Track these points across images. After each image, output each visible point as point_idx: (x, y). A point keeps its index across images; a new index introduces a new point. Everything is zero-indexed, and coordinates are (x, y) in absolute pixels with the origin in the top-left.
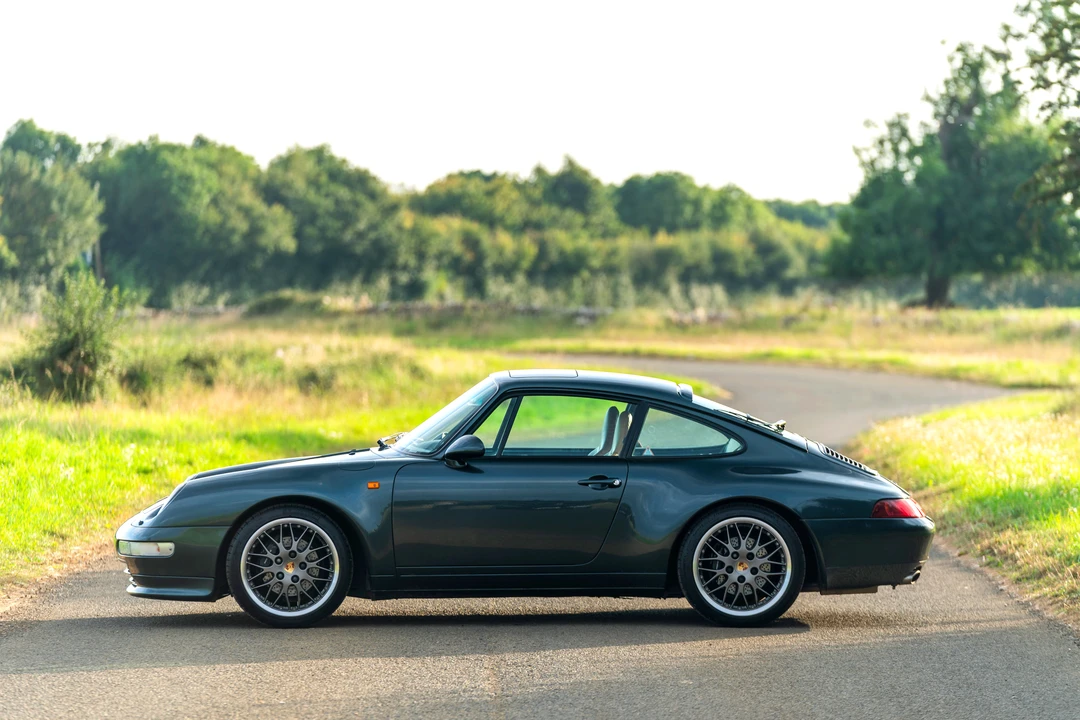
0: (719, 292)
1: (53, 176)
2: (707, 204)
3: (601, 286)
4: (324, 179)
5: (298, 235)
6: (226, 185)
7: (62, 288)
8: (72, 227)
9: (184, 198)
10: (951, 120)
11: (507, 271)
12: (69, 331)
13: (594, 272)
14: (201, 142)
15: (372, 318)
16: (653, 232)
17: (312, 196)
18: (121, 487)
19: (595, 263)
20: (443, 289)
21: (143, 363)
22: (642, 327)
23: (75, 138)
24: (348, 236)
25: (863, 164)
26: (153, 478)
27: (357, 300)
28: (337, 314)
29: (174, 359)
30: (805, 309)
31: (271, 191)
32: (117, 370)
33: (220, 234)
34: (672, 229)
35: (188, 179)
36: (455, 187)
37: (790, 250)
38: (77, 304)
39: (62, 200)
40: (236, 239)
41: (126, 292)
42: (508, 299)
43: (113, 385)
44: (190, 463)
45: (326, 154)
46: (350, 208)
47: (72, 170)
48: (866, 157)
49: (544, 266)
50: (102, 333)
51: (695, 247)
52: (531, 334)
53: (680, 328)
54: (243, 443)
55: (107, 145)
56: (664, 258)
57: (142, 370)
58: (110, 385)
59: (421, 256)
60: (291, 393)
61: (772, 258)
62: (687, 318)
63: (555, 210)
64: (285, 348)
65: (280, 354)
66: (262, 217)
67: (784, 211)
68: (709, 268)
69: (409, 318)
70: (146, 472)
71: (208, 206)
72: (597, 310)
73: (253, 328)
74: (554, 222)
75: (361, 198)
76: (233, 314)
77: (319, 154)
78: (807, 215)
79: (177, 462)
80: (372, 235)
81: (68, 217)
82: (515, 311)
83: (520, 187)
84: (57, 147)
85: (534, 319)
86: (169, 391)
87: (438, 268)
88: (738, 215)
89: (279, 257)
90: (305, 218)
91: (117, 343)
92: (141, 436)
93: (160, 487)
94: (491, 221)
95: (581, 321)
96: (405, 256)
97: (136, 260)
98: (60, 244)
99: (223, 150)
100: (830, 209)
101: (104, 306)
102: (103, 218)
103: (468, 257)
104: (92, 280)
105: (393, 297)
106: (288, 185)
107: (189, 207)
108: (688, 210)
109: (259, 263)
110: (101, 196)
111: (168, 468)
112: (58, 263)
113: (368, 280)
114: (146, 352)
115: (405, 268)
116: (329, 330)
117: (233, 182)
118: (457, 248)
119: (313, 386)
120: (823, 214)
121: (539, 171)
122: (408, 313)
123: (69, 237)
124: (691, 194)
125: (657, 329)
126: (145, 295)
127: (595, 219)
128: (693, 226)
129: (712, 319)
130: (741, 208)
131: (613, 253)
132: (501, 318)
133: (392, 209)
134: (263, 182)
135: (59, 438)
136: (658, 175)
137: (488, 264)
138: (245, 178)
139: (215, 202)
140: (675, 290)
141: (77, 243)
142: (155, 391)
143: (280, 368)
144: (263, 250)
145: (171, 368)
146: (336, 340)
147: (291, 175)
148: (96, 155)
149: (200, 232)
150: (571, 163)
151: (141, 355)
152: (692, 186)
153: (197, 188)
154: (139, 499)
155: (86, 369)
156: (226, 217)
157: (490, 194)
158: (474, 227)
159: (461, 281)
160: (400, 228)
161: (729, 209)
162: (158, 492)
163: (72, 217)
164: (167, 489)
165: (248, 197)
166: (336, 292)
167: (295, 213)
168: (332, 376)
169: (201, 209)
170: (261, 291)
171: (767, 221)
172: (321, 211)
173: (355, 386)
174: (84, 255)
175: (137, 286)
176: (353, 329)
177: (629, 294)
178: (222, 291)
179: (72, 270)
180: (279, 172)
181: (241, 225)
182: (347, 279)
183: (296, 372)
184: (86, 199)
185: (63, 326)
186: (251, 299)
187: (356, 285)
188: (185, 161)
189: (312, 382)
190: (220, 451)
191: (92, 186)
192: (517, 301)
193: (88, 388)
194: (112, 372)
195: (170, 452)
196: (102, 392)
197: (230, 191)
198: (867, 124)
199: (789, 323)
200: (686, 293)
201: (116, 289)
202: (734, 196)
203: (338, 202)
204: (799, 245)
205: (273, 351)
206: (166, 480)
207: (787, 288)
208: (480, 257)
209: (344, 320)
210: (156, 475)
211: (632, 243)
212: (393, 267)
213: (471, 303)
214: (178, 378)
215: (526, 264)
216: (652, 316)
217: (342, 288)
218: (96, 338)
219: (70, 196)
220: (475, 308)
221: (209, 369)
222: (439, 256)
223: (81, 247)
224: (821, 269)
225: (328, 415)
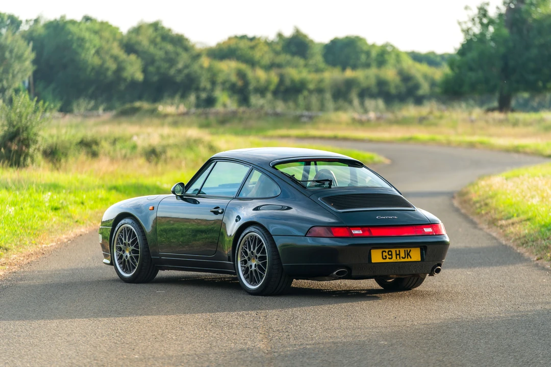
0: (381, 103)
1: (6, 38)
2: (374, 53)
3: (314, 100)
4: (158, 40)
5: (144, 71)
6: (104, 44)
7: (11, 101)
8: (17, 67)
9: (79, 50)
10: (512, 6)
11: (262, 91)
12: (14, 126)
13: (311, 92)
14: (87, 19)
15: (187, 119)
16: (344, 69)
17: (152, 49)
18: (41, 218)
19: (311, 86)
20: (225, 102)
21: (56, 144)
22: (339, 123)
23: (18, 17)
24: (172, 72)
25: (463, 31)
26: (60, 213)
27: (178, 107)
28: (166, 116)
29: (75, 142)
30: (431, 112)
31: (129, 47)
32: (41, 148)
33: (100, 71)
34: (354, 67)
35: (82, 40)
36: (233, 43)
37: (421, 80)
38: (18, 110)
39: (11, 52)
40: (110, 73)
41: (47, 104)
42: (262, 107)
43: (39, 157)
44: (82, 203)
45: (159, 26)
46: (173, 56)
47: (17, 33)
48: (465, 27)
49: (282, 88)
50: (33, 127)
51: (367, 77)
52: (276, 127)
53: (361, 123)
54: (114, 192)
55: (36, 21)
56: (350, 84)
57: (56, 148)
58: (37, 157)
59: (213, 83)
60: (142, 161)
61: (410, 84)
62: (364, 118)
63: (288, 57)
64: (138, 135)
65: (135, 138)
66: (123, 61)
67: (417, 57)
68: (375, 90)
69: (207, 118)
70: (56, 209)
71: (94, 55)
72: (313, 113)
73: (119, 124)
74: (288, 64)
75: (179, 50)
76: (108, 116)
77: (156, 26)
78: (430, 60)
79: (75, 202)
80: (186, 71)
81: (14, 61)
82: (267, 114)
83: (269, 44)
84: (9, 22)
85: (278, 119)
86: (71, 160)
87: (223, 90)
88: (391, 60)
89: (133, 84)
90: (148, 61)
91: (41, 133)
92: (54, 187)
93: (65, 218)
94: (252, 63)
95: (304, 119)
96: (204, 83)
97: (52, 86)
98: (10, 76)
99: (102, 23)
100: (442, 57)
101: (35, 112)
102: (35, 62)
103: (240, 83)
104: (27, 97)
105: (198, 106)
106: (139, 43)
107: (83, 55)
108: (363, 57)
109: (122, 87)
110: (33, 50)
111: (70, 207)
112: (9, 87)
113: (184, 96)
114: (58, 137)
115: (204, 89)
116: (162, 125)
117: (108, 41)
118: (234, 78)
119: (153, 157)
120: (438, 59)
121: (280, 35)
122: (206, 115)
123: (15, 72)
124: (365, 48)
125: (348, 124)
126: (59, 105)
127: (311, 62)
128: (367, 65)
129: (378, 119)
130: (393, 56)
131: (321, 81)
132: (259, 118)
133: (197, 56)
134: (125, 41)
135: (6, 188)
136: (347, 38)
137: (251, 87)
138: (115, 39)
139: (97, 52)
140: (356, 102)
141: (20, 76)
142: (63, 160)
143: (134, 147)
144: (125, 80)
145: (72, 147)
146: (166, 130)
147: (140, 38)
148: (30, 26)
149: (89, 69)
150: (298, 31)
151: (55, 139)
152: (366, 44)
153: (87, 45)
154: (52, 226)
155: (24, 148)
156: (104, 62)
157: (252, 48)
158: (243, 67)
159: (236, 97)
160: (201, 67)
161: (386, 57)
162: (63, 221)
163: (17, 62)
164: (69, 219)
165: (117, 50)
166: (166, 103)
167: (143, 59)
168: (164, 152)
169: (90, 57)
170: (124, 103)
171: (408, 63)
172: (157, 58)
173: (177, 157)
174: (24, 83)
175: (54, 101)
176: (175, 124)
177: (330, 104)
178: (102, 103)
179: (17, 91)
180: (134, 35)
181: (113, 66)
182: (172, 96)
183: (144, 148)
184: (25, 51)
185: (11, 124)
186: (119, 107)
187: (177, 99)
188: (81, 30)
189: (153, 154)
190: (100, 196)
191: (28, 44)
192: (268, 108)
193: (25, 159)
194: (39, 150)
195: (71, 197)
196: (33, 161)
197: (106, 47)
198: (466, 8)
199: (422, 120)
200: (362, 104)
201: (41, 103)
202: (389, 49)
203: (167, 53)
204: (425, 77)
205: (131, 137)
206: (68, 214)
207: (419, 101)
208: (246, 84)
209: (170, 119)
210: (62, 211)
211: (332, 75)
212: (197, 89)
213: (242, 109)
214: (77, 153)
215: (272, 87)
216: (344, 116)
217: (169, 101)
218: (29, 130)
219: (16, 50)
220: (244, 112)
221: (94, 147)
222: (224, 83)
223: (22, 78)
224: (438, 90)
225: (162, 174)
